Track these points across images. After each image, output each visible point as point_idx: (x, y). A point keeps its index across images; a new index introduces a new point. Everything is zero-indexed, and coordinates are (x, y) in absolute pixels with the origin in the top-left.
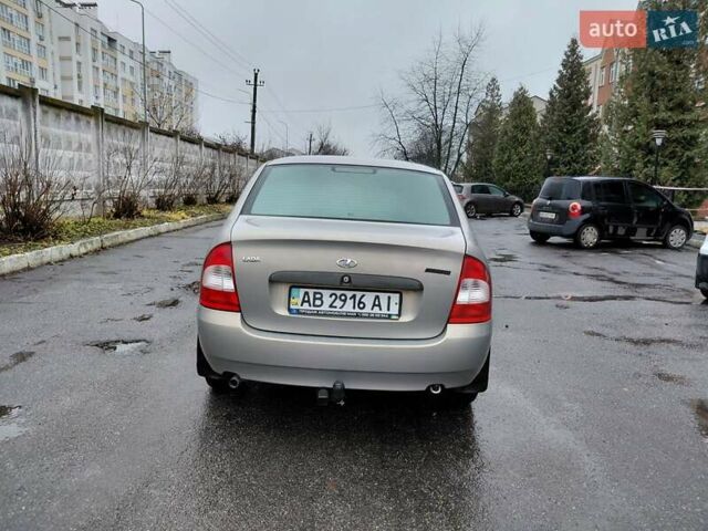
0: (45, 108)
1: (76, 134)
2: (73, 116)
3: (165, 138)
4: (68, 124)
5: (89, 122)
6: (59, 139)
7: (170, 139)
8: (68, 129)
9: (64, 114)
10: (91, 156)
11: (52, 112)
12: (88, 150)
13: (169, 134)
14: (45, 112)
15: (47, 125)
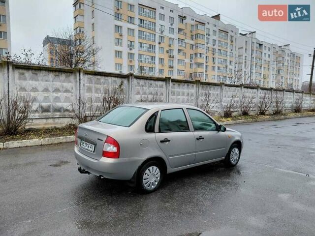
0: (174, 83)
1: (187, 90)
2: (186, 84)
3: (235, 88)
4: (183, 87)
5: (193, 86)
6: (179, 92)
7: (238, 88)
8: (184, 89)
9: (182, 84)
10: (193, 98)
11: (177, 84)
12: (192, 95)
13: (237, 86)
14: (174, 84)
15: (175, 88)
